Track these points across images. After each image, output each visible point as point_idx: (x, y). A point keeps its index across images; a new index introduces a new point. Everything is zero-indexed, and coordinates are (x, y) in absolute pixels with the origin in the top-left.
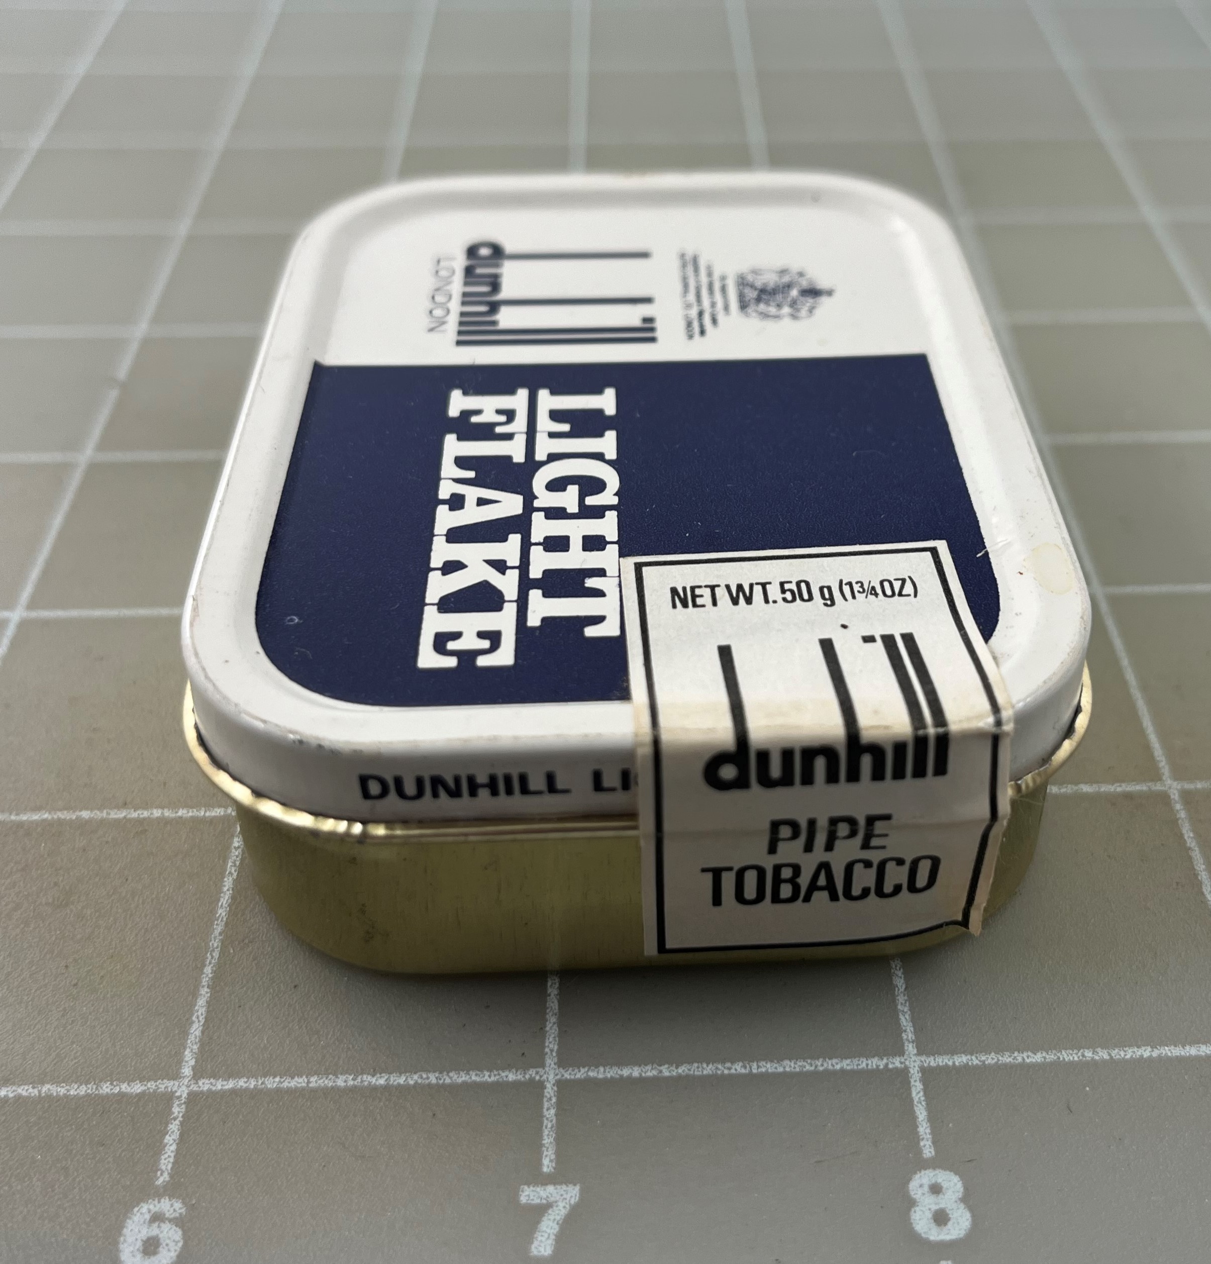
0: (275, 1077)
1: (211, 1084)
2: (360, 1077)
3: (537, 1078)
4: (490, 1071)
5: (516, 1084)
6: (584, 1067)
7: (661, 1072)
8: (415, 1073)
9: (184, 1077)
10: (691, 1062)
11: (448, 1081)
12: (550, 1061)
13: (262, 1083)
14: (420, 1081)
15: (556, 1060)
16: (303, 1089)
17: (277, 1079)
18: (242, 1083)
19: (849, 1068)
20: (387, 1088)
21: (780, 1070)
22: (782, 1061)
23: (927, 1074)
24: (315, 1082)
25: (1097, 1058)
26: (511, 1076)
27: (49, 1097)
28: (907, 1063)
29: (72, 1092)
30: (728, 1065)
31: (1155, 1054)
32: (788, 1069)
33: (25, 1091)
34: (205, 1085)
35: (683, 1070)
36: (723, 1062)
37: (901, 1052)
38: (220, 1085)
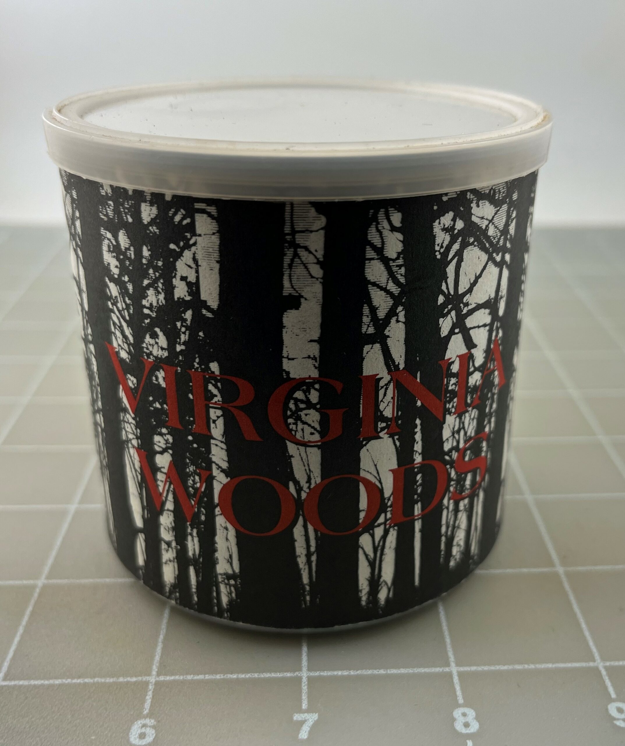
0: (191, 675)
1: (165, 678)
2: (226, 675)
3: (299, 675)
4: (280, 672)
5: (291, 678)
6: (318, 671)
7: (350, 673)
8: (249, 673)
9: (153, 675)
10: (362, 669)
11: (262, 676)
12: (305, 669)
13: (186, 677)
14: (251, 676)
15: (307, 668)
16: (203, 679)
17: (192, 676)
18: (177, 677)
19: (427, 671)
20: (237, 679)
21: (399, 672)
22: (400, 668)
23: (460, 674)
24: (207, 677)
25: (530, 667)
26: (289, 675)
27: (98, 683)
28: (451, 669)
29: (107, 681)
30: (378, 670)
31: (554, 666)
32: (402, 672)
33: (87, 680)
34: (162, 678)
35: (359, 672)
36: (376, 669)
37: (448, 665)
38: (168, 678)
